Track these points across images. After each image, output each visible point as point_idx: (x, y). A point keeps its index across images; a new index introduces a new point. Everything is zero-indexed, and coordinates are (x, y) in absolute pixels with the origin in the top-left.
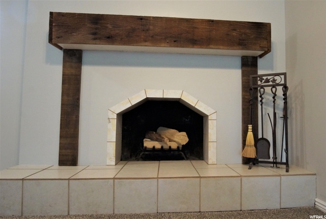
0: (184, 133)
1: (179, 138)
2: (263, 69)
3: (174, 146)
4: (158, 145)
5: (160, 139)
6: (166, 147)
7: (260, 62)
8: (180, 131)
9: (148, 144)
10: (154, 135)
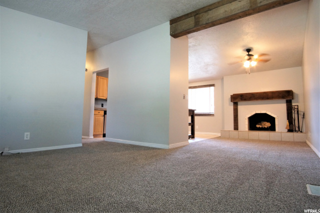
0: (269, 123)
1: (267, 125)
2: (295, 103)
3: (266, 127)
4: (261, 126)
5: (261, 125)
6: (263, 127)
7: (293, 101)
8: (268, 122)
9: (258, 126)
10: (260, 123)
